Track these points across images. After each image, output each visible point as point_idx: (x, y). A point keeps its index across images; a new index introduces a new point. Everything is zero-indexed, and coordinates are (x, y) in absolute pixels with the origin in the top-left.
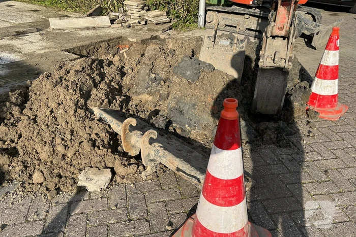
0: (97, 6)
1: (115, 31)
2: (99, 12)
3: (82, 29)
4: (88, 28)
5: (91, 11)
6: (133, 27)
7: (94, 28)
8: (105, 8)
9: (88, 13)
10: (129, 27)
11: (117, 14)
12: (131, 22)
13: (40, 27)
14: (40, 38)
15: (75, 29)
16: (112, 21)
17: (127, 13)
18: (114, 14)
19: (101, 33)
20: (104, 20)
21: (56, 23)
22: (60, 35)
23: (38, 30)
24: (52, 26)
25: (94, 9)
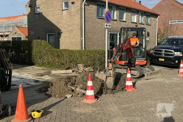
0: (68, 66)
1: (74, 74)
2: (68, 68)
3: (62, 74)
4: (64, 74)
5: (66, 68)
6: (81, 73)
7: (66, 74)
8: (70, 67)
9: (65, 69)
10: (79, 73)
11: (75, 69)
12: (80, 71)
13: (49, 74)
14: (49, 76)
15: (60, 74)
16: (73, 71)
17: (79, 69)
18: (74, 69)
19: (69, 75)
20: (70, 71)
21: (53, 72)
22: (55, 75)
23: (48, 75)
24: (52, 73)
25: (67, 67)
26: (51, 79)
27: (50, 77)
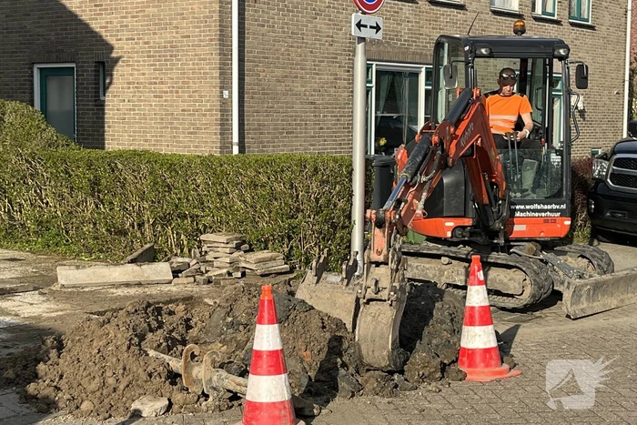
0: (148, 246)
1: (182, 286)
2: (150, 256)
3: (114, 285)
4: (127, 285)
5: (135, 254)
6: (217, 283)
7: (139, 284)
8: (160, 251)
9: (129, 258)
10: (209, 282)
11: (187, 260)
12: (213, 273)
13: (42, 283)
14: (42, 298)
15: (104, 285)
16: (176, 273)
17: (208, 258)
18: (180, 259)
19: (153, 291)
20: (161, 270)
21: (67, 275)
22: (73, 294)
23: (35, 289)
24: (62, 281)
25: (140, 251)
26: (53, 315)
27: (46, 305)
